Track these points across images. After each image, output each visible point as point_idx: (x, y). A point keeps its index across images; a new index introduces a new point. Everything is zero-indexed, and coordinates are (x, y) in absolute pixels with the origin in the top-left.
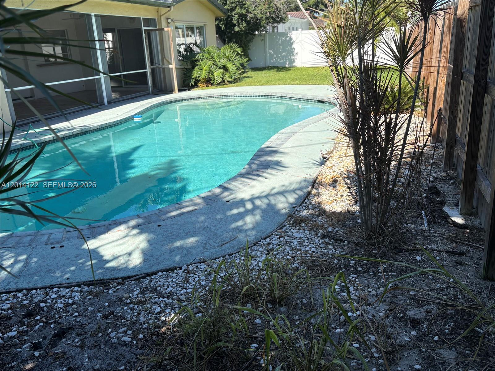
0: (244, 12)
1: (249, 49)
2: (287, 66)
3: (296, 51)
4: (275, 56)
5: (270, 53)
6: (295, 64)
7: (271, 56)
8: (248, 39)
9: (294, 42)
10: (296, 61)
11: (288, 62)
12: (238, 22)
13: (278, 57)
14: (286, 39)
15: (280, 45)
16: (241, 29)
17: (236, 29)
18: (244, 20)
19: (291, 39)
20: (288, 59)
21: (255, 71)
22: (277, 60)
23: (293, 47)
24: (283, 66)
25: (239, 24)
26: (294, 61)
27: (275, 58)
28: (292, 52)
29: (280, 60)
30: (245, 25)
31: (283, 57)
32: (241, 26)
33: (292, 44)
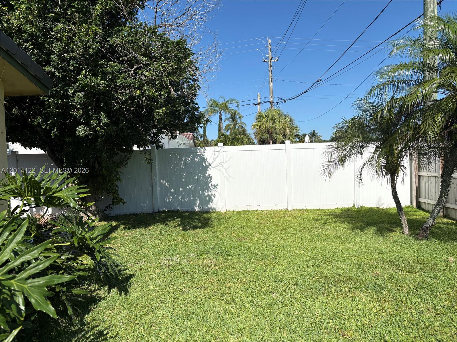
0: (103, 84)
1: (118, 179)
2: (197, 209)
3: (214, 182)
4: (172, 190)
5: (162, 185)
6: (211, 205)
7: (165, 191)
8: (116, 159)
9: (210, 165)
10: (215, 200)
11: (198, 202)
12: (86, 112)
13: (179, 193)
14: (193, 159)
15: (182, 170)
16: (94, 130)
17: (81, 131)
18: (102, 109)
19: (203, 160)
20: (199, 196)
21: (134, 227)
22: (177, 197)
23: (207, 174)
24: (190, 209)
25: (89, 118)
26: (210, 200)
27: (172, 194)
28: (207, 183)
29: (183, 198)
30: (105, 120)
31: (189, 193)
32: (94, 122)
33: (206, 168)
